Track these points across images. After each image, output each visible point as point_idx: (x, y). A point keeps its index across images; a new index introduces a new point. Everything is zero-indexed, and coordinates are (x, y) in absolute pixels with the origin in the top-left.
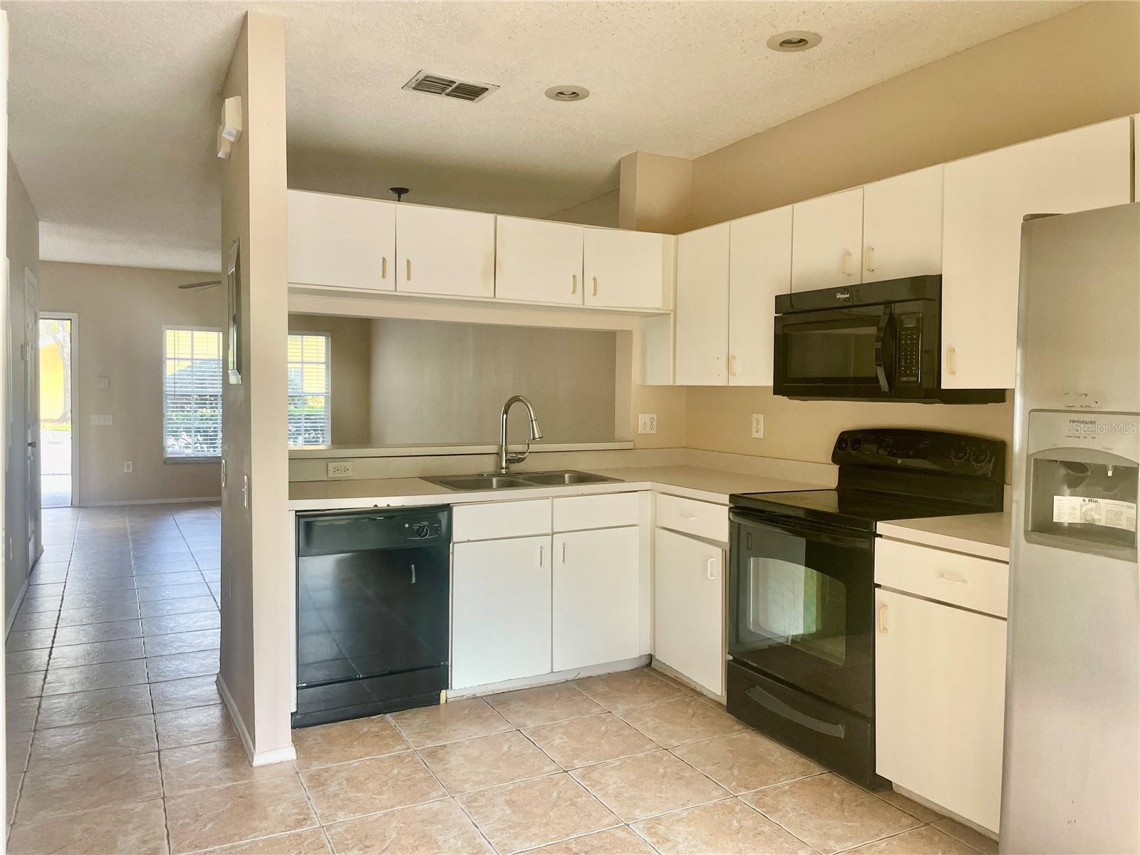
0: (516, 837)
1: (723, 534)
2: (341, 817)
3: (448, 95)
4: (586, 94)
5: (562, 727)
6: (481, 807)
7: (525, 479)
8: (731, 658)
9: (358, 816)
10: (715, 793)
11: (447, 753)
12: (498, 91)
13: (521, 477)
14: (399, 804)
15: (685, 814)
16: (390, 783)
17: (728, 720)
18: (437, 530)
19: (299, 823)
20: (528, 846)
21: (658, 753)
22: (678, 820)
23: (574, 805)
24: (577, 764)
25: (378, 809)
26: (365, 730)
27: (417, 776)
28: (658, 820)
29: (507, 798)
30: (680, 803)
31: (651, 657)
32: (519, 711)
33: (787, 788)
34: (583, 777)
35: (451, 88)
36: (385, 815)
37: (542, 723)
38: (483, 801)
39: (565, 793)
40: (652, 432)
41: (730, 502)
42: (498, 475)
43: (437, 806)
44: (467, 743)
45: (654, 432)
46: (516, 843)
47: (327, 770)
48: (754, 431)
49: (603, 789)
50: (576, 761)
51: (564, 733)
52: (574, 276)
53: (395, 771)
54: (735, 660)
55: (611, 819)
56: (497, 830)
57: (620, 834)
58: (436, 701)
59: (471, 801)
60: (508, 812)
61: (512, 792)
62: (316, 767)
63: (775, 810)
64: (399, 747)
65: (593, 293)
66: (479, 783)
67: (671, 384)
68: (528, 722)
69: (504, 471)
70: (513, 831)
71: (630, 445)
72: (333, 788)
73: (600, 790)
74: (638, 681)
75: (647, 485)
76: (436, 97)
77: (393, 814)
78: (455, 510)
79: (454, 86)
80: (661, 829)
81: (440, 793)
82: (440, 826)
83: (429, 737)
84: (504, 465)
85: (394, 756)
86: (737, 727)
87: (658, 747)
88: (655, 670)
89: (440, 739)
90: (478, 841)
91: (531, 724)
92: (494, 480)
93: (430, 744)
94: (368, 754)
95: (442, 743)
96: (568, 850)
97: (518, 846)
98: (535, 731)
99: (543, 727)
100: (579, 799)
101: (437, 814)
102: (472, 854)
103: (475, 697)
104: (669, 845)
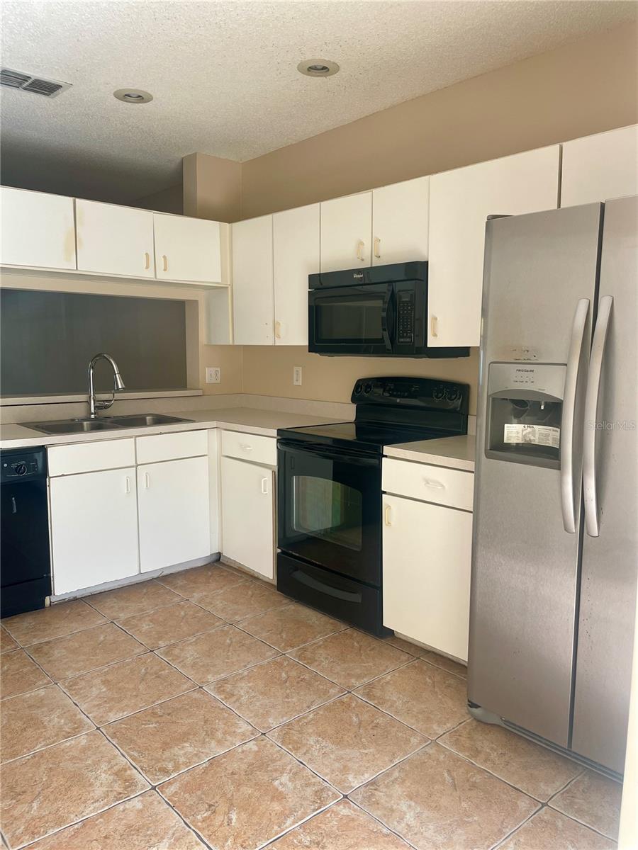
0: (111, 710)
1: (272, 459)
3: (25, 89)
4: (150, 99)
5: (149, 616)
6: (81, 689)
7: (112, 422)
8: (279, 551)
10: (269, 654)
11: (51, 647)
12: (71, 89)
13: (109, 420)
14: (9, 695)
15: (246, 673)
17: (278, 597)
18: (35, 467)
20: (120, 715)
21: (226, 628)
22: (241, 679)
23: (159, 677)
24: (161, 643)
27: (25, 670)
28: (225, 681)
29: (103, 678)
30: (242, 664)
31: (219, 554)
32: (112, 607)
33: (321, 643)
34: (167, 654)
35: (27, 83)
37: (132, 614)
38: (82, 684)
39: (151, 668)
40: (216, 382)
41: (278, 435)
42: (88, 419)
43: (42, 693)
44: (68, 637)
45: (219, 381)
46: (111, 714)
48: (295, 379)
49: (183, 661)
50: (160, 642)
51: (151, 621)
52: (147, 254)
53: (6, 669)
54: (283, 552)
55: (189, 684)
56: (95, 706)
57: (196, 695)
58: (41, 605)
59: (71, 686)
60: (104, 690)
61: (107, 673)
63: (311, 661)
64: (9, 647)
65: (163, 268)
66: (79, 670)
67: (231, 343)
68: (121, 615)
69: (93, 416)
70: (108, 705)
71: (200, 393)
73: (180, 663)
74: (210, 573)
75: (214, 424)
76: (15, 91)
78: (50, 450)
79: (30, 81)
80: (228, 687)
81: (45, 681)
82: (45, 709)
83: (36, 636)
84: (93, 411)
85: (4, 656)
86: (285, 601)
87: (225, 623)
88: (224, 564)
89: (45, 637)
90: (78, 717)
91: (123, 616)
92: (85, 423)
93: (36, 642)
95: (47, 639)
96: (154, 714)
97: (112, 717)
98: (126, 622)
99: (134, 617)
100: (163, 672)
101: (42, 699)
102: (74, 729)
103: (75, 599)
104: (234, 699)
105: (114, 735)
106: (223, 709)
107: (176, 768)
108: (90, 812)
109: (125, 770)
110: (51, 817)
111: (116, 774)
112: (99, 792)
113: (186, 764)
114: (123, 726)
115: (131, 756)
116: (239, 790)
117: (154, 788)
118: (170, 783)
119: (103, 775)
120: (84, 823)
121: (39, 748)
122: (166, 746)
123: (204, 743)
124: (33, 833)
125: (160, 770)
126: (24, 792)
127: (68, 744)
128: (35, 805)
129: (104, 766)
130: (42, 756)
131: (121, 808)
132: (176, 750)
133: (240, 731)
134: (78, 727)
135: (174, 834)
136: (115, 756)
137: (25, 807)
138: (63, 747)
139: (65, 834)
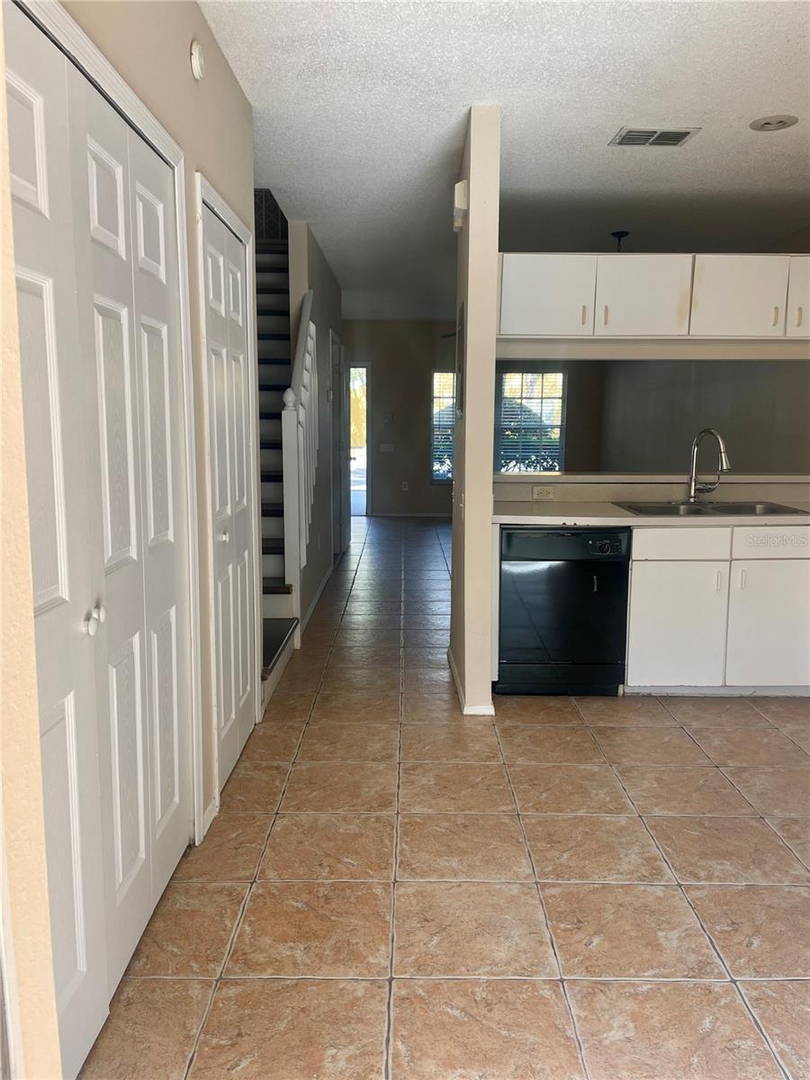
0: (657, 805)
2: (520, 761)
3: (651, 144)
5: (725, 732)
6: (632, 778)
7: (712, 508)
9: (533, 763)
11: (614, 733)
12: (701, 133)
13: (710, 506)
14: (566, 762)
16: (563, 745)
18: (618, 548)
19: (488, 759)
20: (665, 813)
23: (717, 793)
24: (730, 763)
25: (549, 761)
26: (552, 704)
27: (585, 745)
28: (795, 821)
29: (657, 775)
32: (686, 713)
34: (732, 774)
35: (653, 138)
36: (554, 766)
37: (706, 726)
38: (636, 774)
39: (711, 783)
42: (686, 503)
43: (596, 769)
44: (634, 729)
46: (656, 809)
47: (517, 727)
49: (749, 786)
50: (729, 761)
51: (725, 738)
52: (776, 308)
53: (569, 738)
55: (750, 810)
56: (642, 796)
57: (754, 823)
58: (614, 693)
59: (625, 772)
60: (655, 786)
61: (663, 772)
62: (508, 723)
64: (576, 722)
65: (797, 322)
66: (636, 760)
68: (693, 723)
69: (692, 500)
70: (655, 800)
72: (518, 740)
73: (746, 787)
76: (640, 147)
77: (560, 767)
78: (635, 532)
79: (656, 136)
81: (601, 761)
82: (595, 784)
83: (602, 719)
84: (692, 494)
85: (570, 728)
89: (611, 722)
90: (623, 800)
91: (695, 725)
92: (682, 507)
93: (601, 724)
94: (550, 722)
95: (612, 725)
96: (701, 824)
97: (657, 812)
98: (698, 731)
99: (707, 729)
100: (722, 790)
101: (594, 775)
102: (617, 808)
103: (650, 696)
104: (799, 841)
105: (654, 828)
106: (781, 846)
107: (709, 878)
108: (612, 880)
109: (656, 860)
110: (577, 870)
111: (645, 859)
112: (624, 867)
113: (720, 879)
114: (665, 823)
115: (665, 851)
116: (771, 923)
117: (680, 886)
118: (698, 888)
119: (633, 856)
120: (604, 886)
121: (581, 813)
122: (704, 855)
123: (747, 867)
124: (558, 875)
125: (691, 873)
126: (559, 842)
127: (608, 819)
128: (566, 856)
129: (636, 848)
130: (582, 820)
131: (642, 888)
132: (713, 863)
133: (794, 872)
134: (621, 809)
135: (686, 930)
136: (649, 845)
137: (557, 854)
138: (602, 819)
139: (585, 887)
